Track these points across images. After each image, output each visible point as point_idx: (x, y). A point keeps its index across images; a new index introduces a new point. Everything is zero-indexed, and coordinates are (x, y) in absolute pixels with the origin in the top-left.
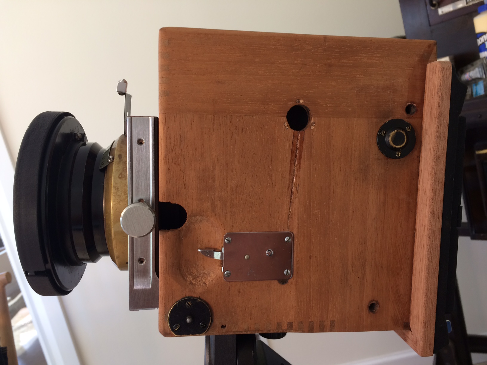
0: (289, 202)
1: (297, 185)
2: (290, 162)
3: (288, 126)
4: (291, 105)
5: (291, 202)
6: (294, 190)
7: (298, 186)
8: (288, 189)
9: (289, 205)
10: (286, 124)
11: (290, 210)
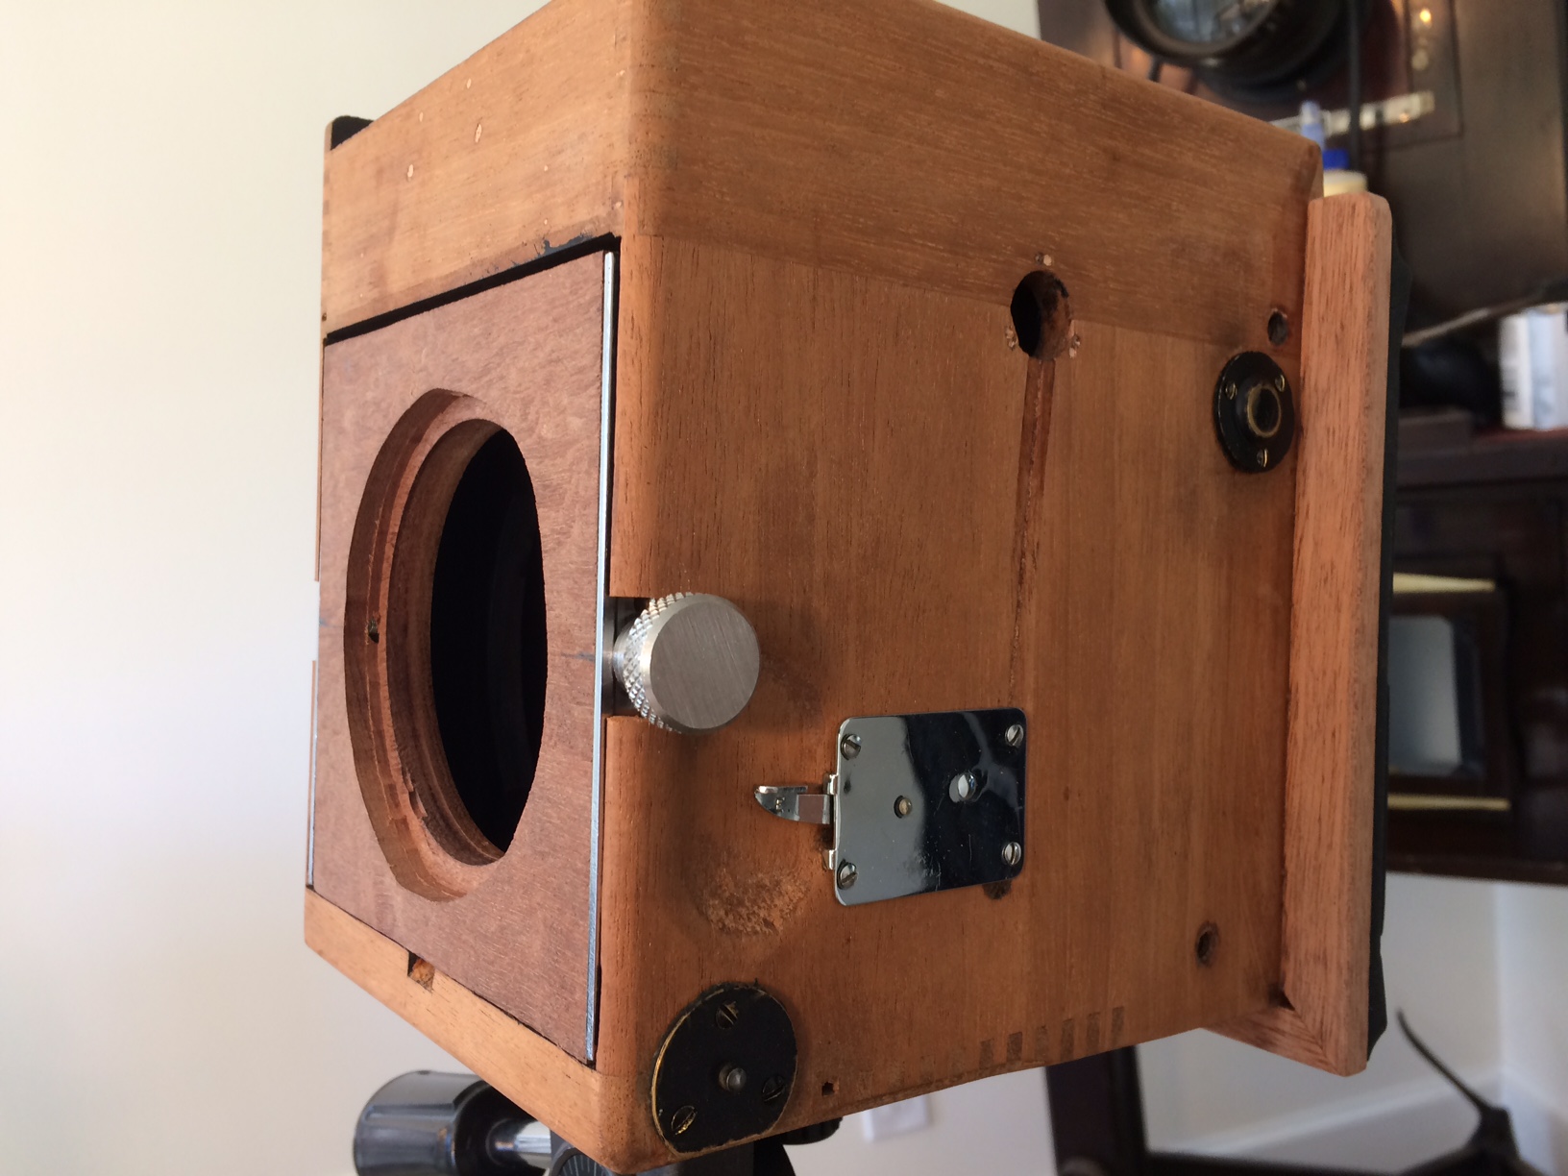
0: (1015, 603)
1: (1035, 544)
2: (1018, 465)
3: (1014, 340)
4: (1023, 268)
5: (1019, 605)
6: (1028, 561)
7: (1038, 548)
8: (1013, 557)
9: (1014, 616)
10: (1011, 333)
11: (1015, 631)
